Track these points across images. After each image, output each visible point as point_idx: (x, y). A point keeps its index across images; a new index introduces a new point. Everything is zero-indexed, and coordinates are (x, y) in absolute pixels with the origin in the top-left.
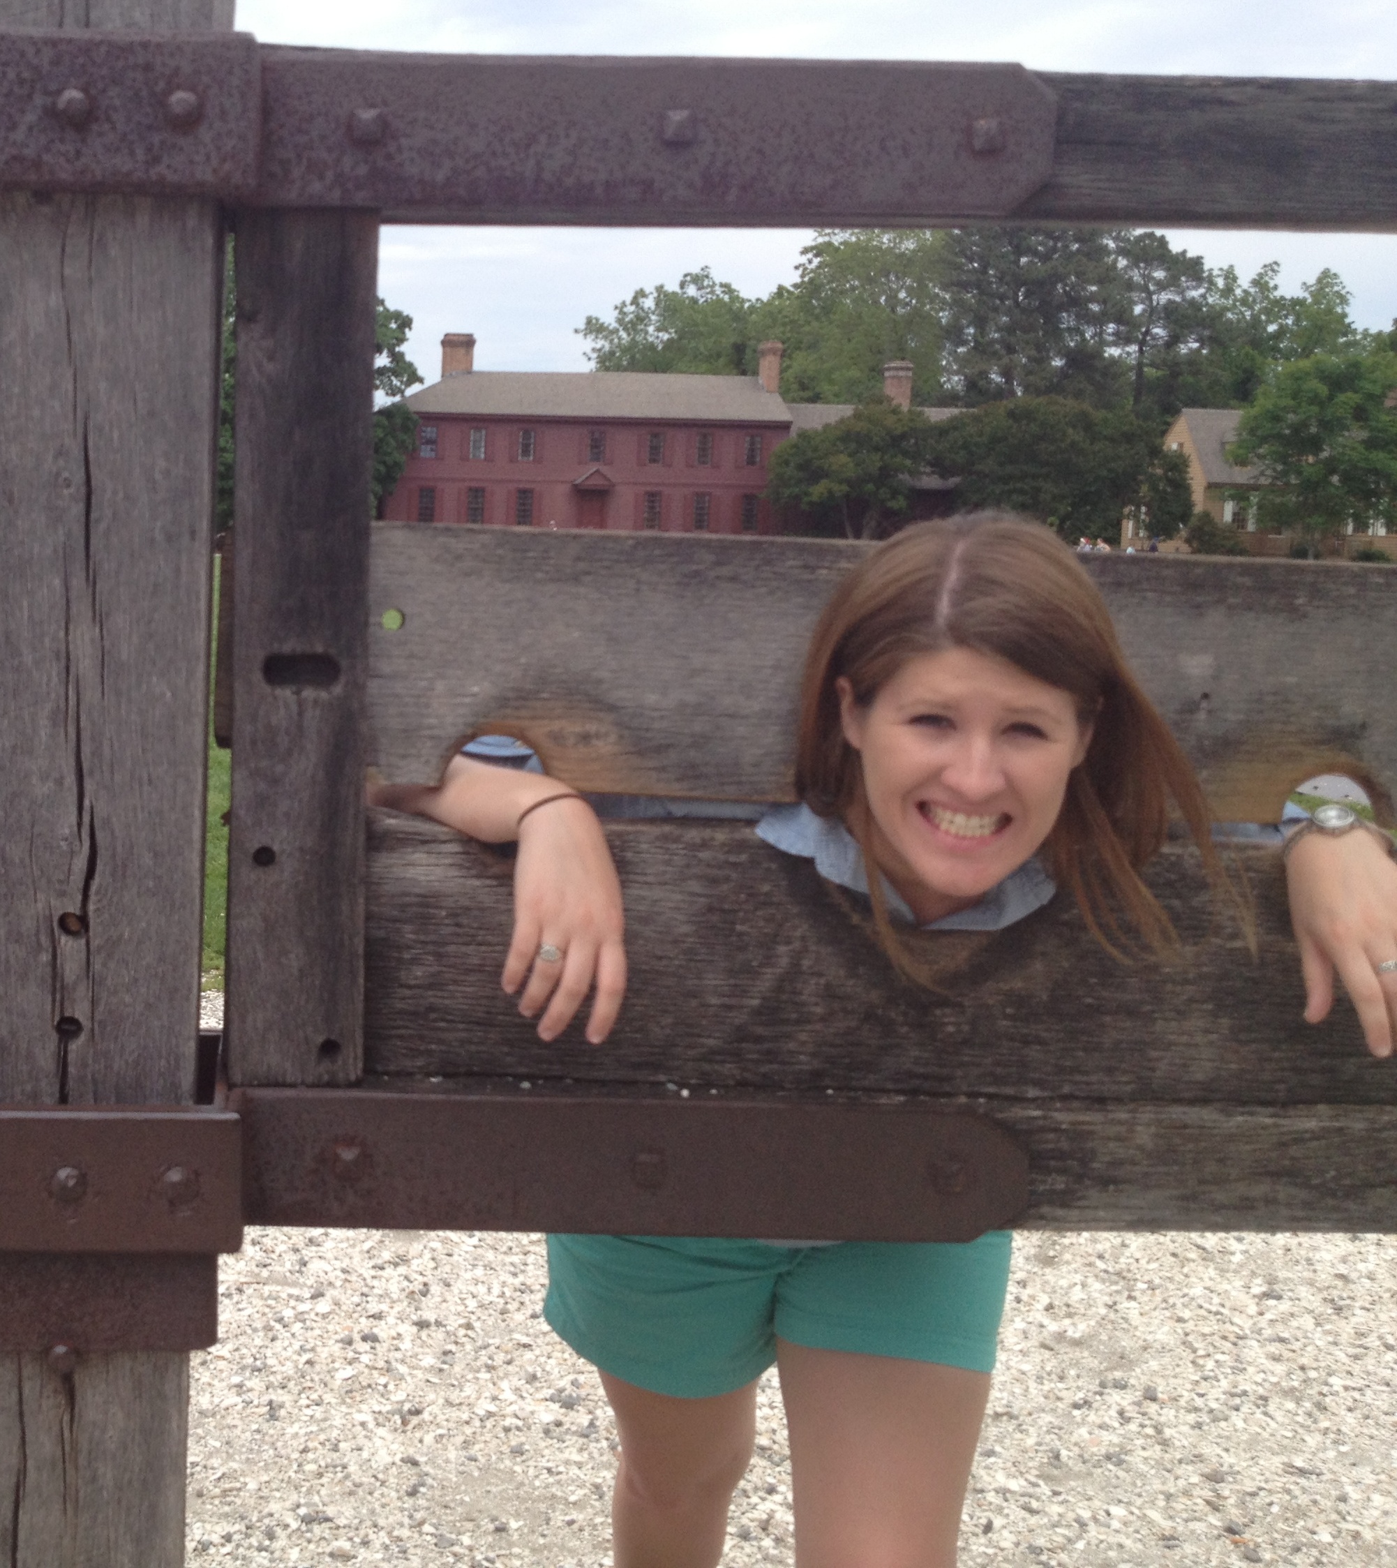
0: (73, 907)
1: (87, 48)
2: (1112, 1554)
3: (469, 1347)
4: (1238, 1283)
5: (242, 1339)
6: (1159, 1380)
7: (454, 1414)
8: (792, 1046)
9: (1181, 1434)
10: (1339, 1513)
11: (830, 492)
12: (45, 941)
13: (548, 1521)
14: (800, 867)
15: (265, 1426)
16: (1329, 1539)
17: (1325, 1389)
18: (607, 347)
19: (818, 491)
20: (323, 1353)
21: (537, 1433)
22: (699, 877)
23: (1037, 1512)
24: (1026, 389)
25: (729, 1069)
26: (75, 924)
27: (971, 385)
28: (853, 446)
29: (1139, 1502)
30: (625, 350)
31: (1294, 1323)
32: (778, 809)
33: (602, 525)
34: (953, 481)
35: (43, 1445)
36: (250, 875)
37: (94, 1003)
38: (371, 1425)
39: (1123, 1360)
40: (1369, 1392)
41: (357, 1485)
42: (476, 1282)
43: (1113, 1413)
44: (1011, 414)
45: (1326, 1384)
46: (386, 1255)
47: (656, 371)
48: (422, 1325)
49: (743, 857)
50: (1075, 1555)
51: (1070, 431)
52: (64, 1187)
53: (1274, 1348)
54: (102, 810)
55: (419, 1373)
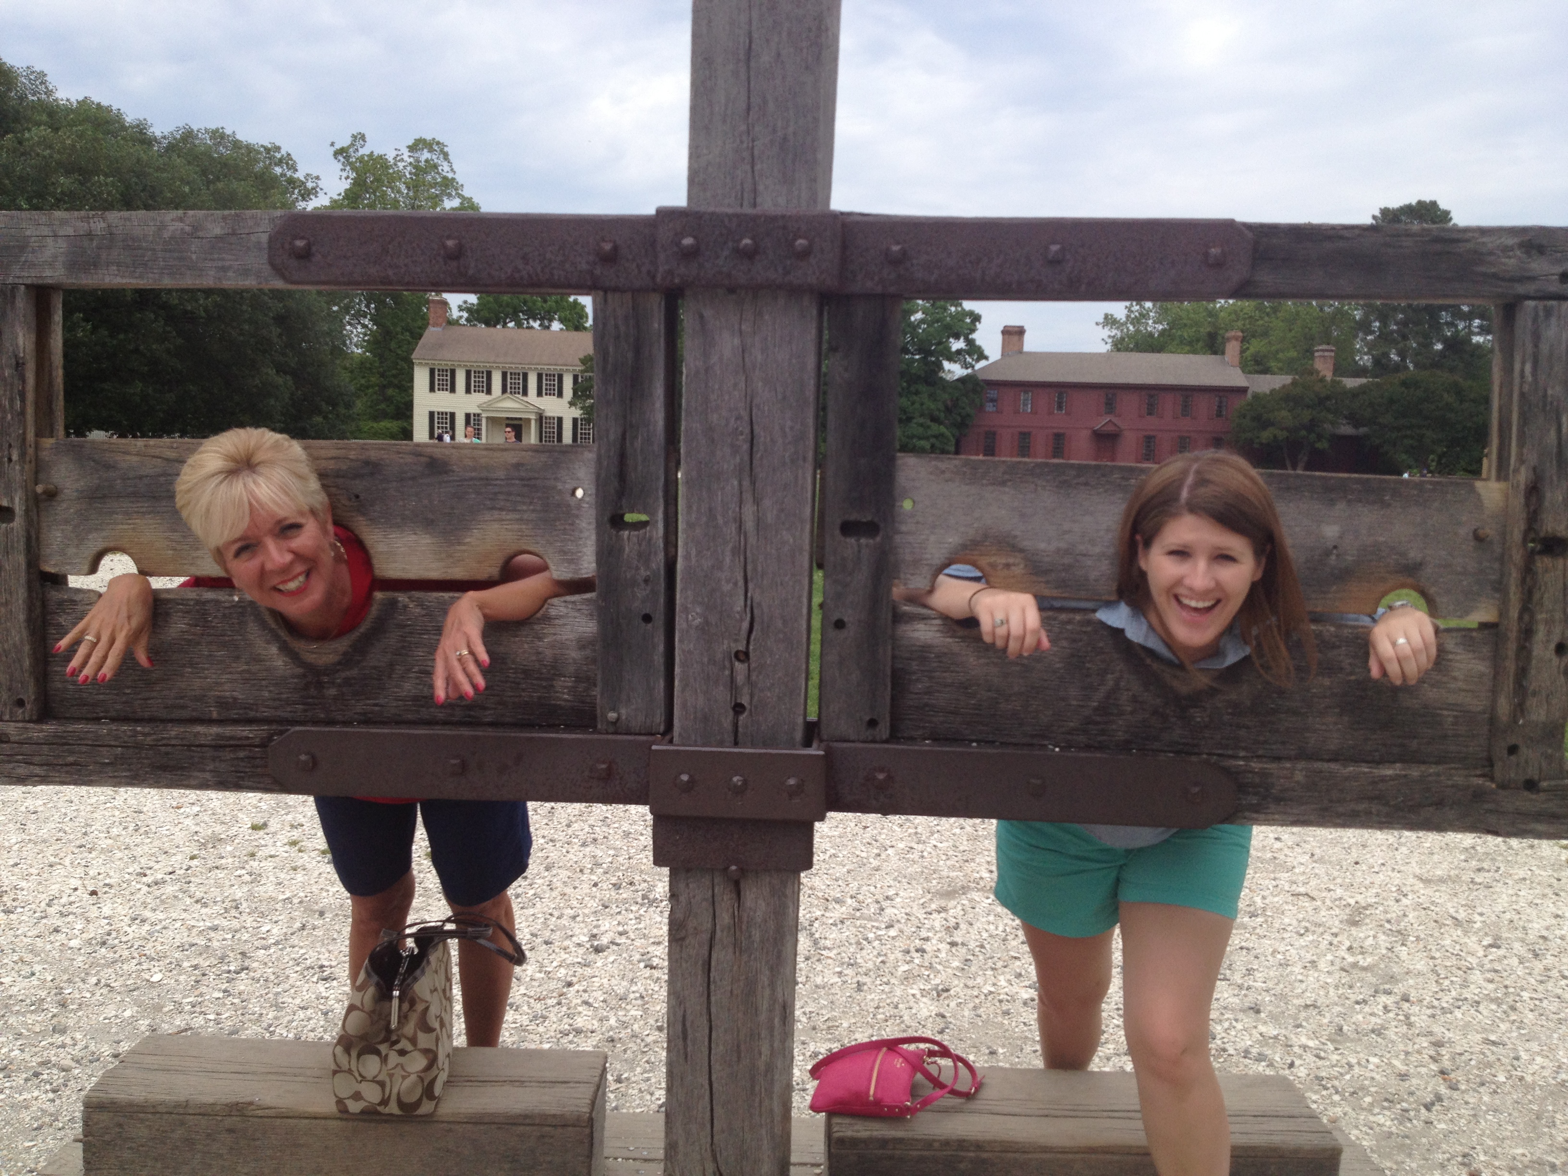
0: (741, 647)
1: (754, 218)
2: (1366, 1082)
3: (981, 958)
4: (1474, 939)
5: (843, 948)
6: (1412, 990)
7: (969, 992)
8: (1114, 727)
9: (1420, 1019)
10: (1513, 1066)
11: (1275, 436)
12: (727, 664)
13: (1022, 1050)
14: (1118, 633)
15: (854, 995)
16: (1504, 1080)
17: (1517, 998)
18: (1119, 334)
19: (1266, 435)
20: (892, 957)
21: (1019, 1004)
22: (1066, 639)
23: (1323, 1059)
24: (1416, 366)
25: (1082, 739)
26: (743, 656)
27: (1377, 362)
28: (1291, 404)
29: (1388, 1056)
30: (1131, 337)
31: (1506, 962)
32: (1109, 604)
33: (1113, 460)
34: (1363, 430)
35: (724, 918)
36: (832, 633)
37: (752, 696)
38: (918, 996)
39: (1393, 980)
40: (1546, 1001)
41: (908, 1027)
42: (989, 923)
43: (1380, 1007)
44: (1404, 384)
45: (1519, 995)
46: (934, 906)
47: (1153, 351)
48: (953, 944)
49: (1089, 629)
50: (1343, 1082)
51: (1446, 395)
52: (735, 786)
53: (1489, 975)
54: (757, 598)
55: (949, 971)
